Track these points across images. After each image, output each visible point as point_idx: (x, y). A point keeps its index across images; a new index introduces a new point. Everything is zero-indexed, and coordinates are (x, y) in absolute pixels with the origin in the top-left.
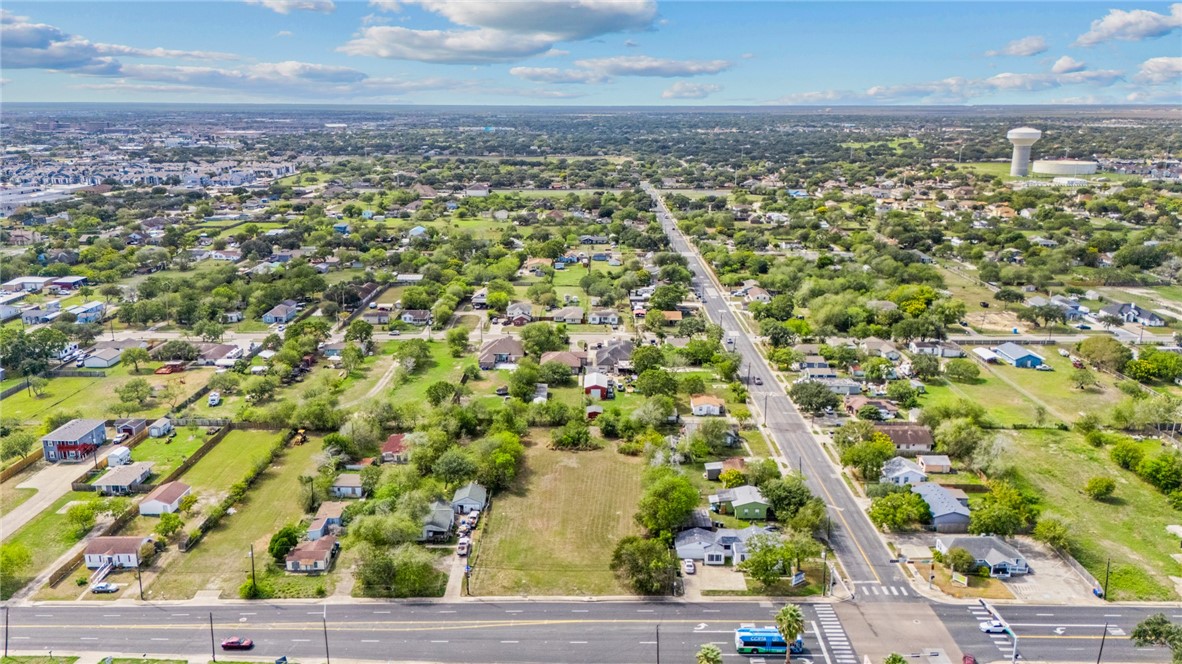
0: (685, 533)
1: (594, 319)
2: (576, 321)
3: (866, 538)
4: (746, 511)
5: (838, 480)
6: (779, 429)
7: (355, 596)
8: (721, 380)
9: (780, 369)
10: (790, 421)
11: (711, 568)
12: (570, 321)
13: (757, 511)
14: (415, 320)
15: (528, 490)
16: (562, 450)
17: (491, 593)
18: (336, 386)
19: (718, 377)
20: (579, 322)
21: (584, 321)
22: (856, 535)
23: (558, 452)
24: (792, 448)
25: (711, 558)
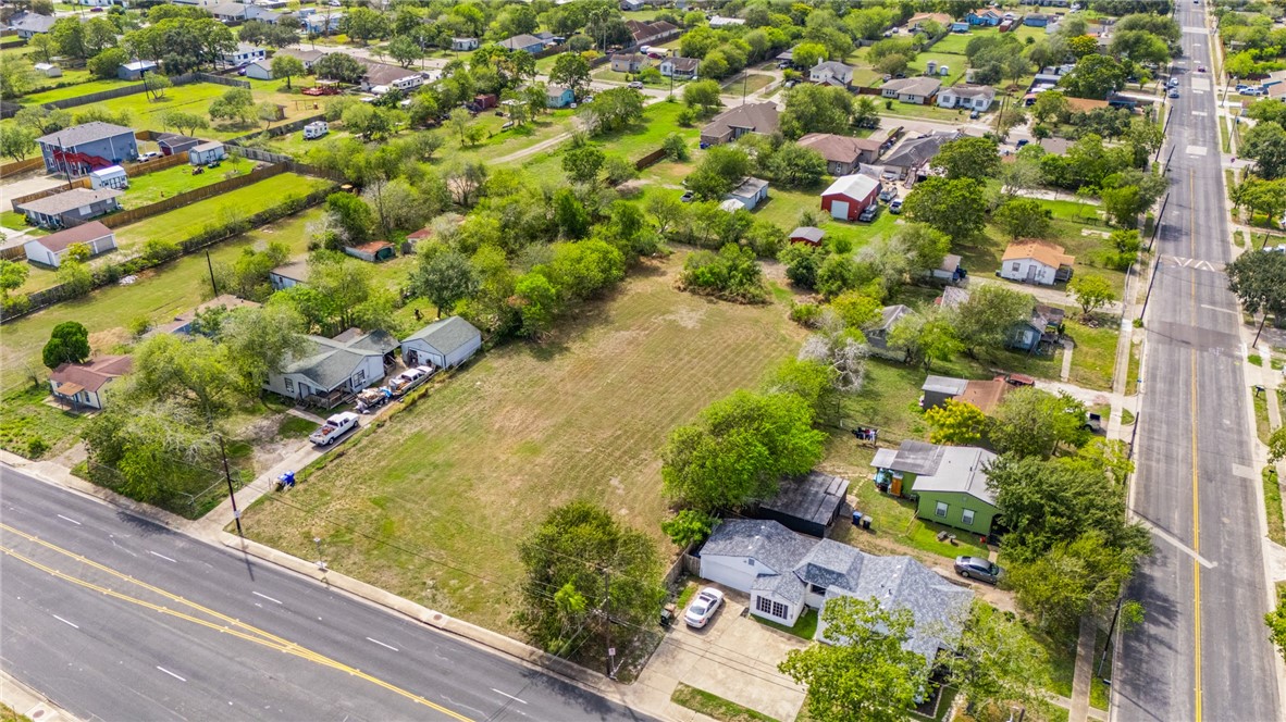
0: (742, 525)
1: (946, 99)
2: (916, 99)
3: (1235, 671)
4: (942, 506)
5: (1245, 484)
6: (1171, 336)
7: (76, 472)
8: (1107, 224)
9: (1251, 222)
10: (1208, 326)
11: (757, 626)
12: (906, 99)
13: (969, 514)
14: (677, 72)
15: (567, 349)
16: (693, 292)
17: (273, 542)
18: (472, 138)
19: (1103, 215)
20: (921, 100)
21: (929, 101)
22: (1209, 655)
23: (687, 294)
24: (1171, 382)
25: (764, 604)
